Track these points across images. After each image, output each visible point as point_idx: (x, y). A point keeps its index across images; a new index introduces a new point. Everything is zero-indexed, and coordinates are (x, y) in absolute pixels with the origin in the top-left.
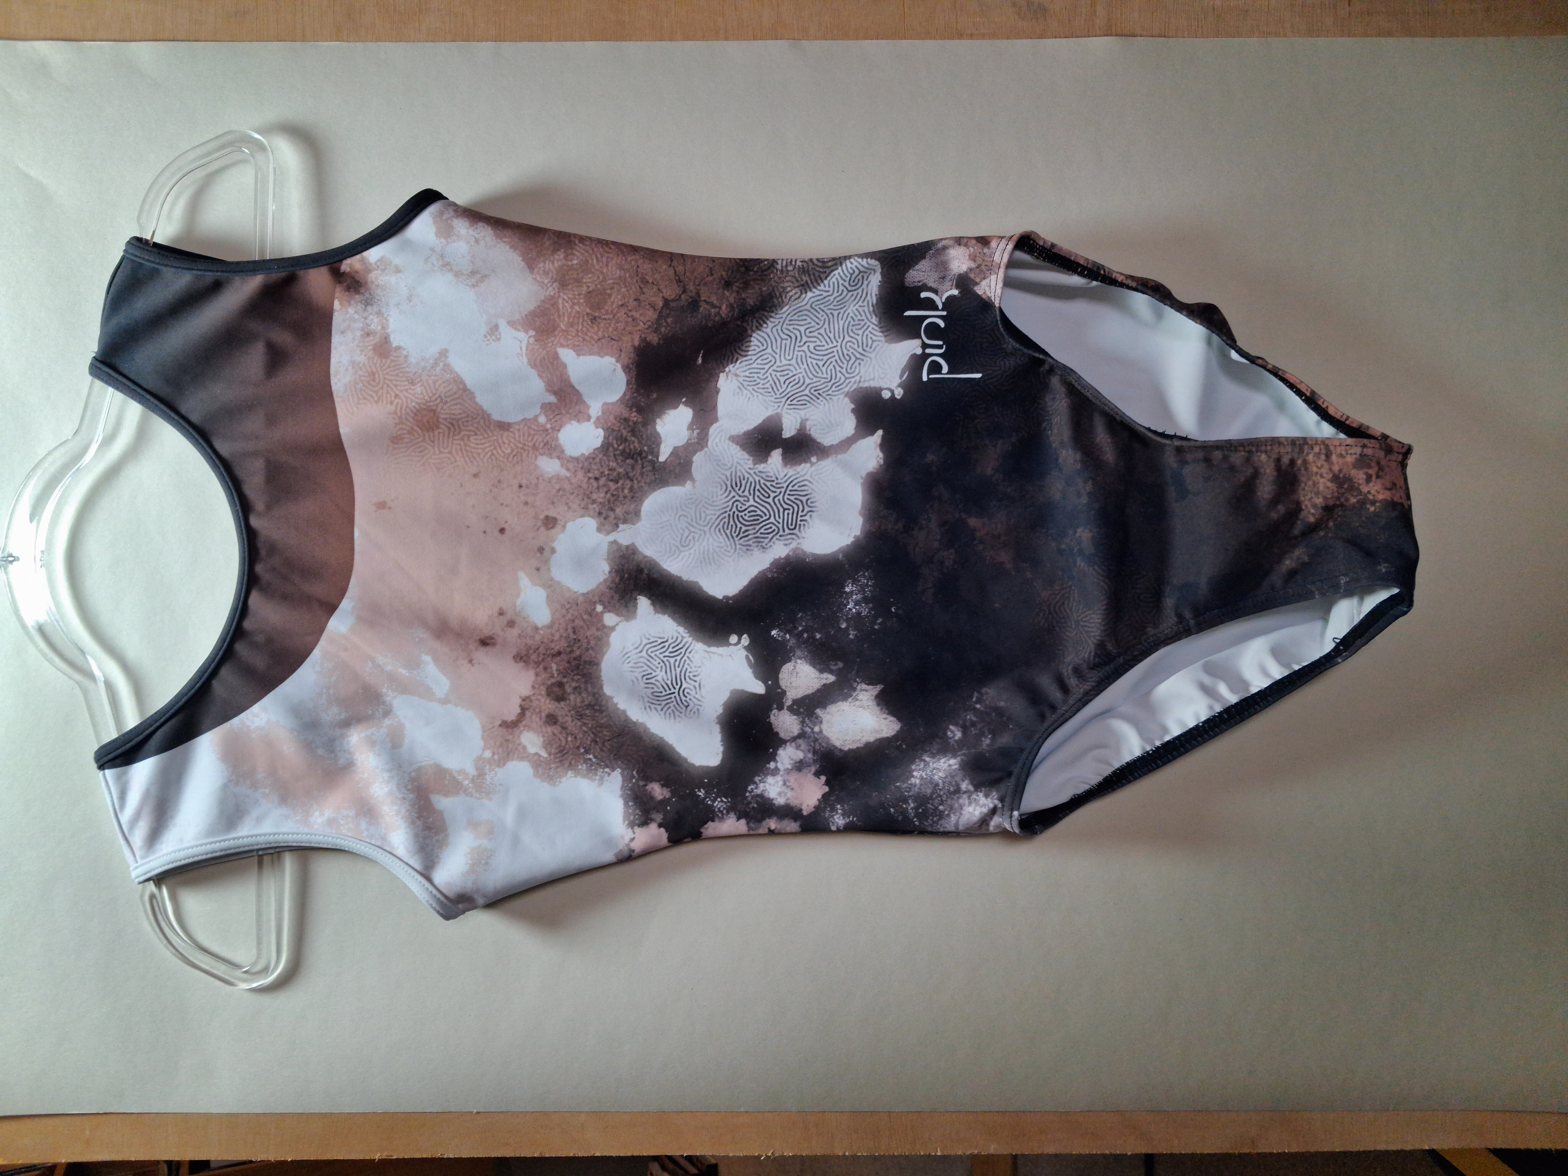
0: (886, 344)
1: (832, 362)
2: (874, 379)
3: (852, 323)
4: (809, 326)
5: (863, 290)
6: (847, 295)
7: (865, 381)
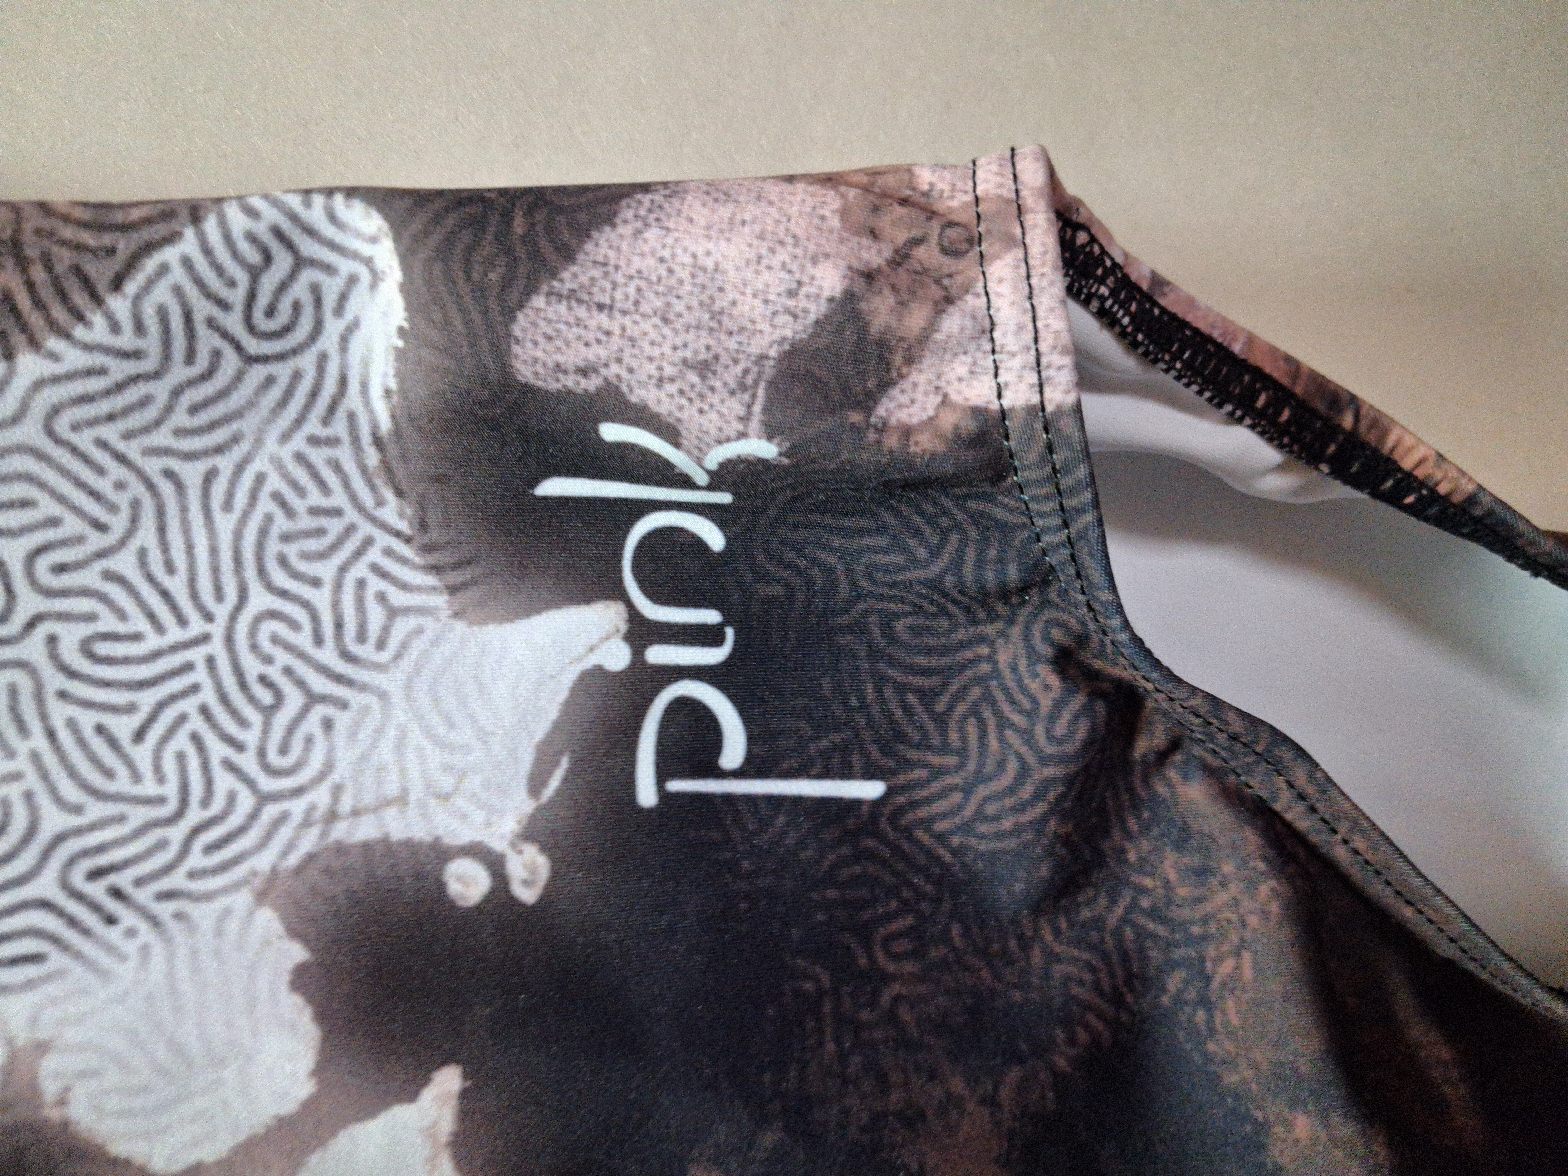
0: (458, 626)
2: (401, 801)
4: (51, 534)
5: (323, 359)
6: (239, 377)
7: (356, 813)
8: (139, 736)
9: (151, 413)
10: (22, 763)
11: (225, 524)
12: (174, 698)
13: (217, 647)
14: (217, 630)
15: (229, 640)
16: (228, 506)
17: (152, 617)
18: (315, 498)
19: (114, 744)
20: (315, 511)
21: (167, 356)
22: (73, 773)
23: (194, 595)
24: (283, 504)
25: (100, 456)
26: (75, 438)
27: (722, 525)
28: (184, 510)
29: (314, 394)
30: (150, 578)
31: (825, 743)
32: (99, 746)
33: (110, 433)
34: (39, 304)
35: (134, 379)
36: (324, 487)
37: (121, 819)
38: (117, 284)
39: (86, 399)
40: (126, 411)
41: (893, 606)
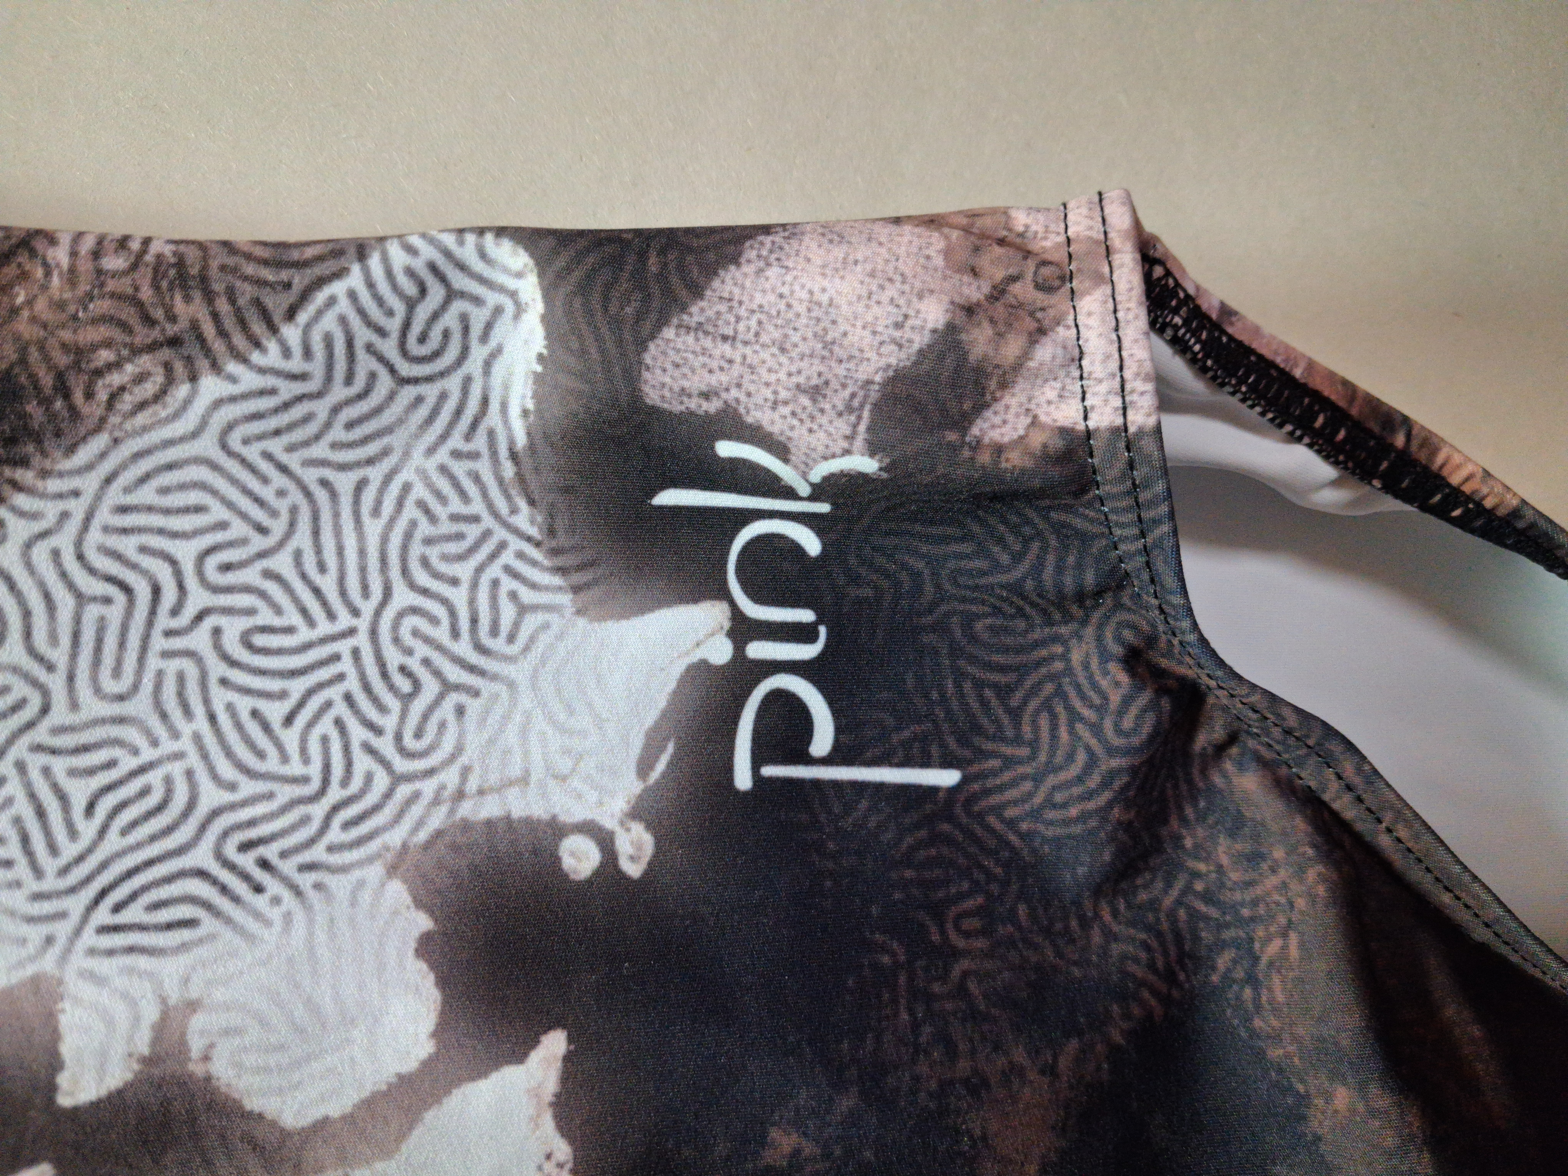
0: (581, 622)
1: (328, 704)
2: (524, 780)
3: (425, 528)
4: (219, 537)
5: (467, 381)
6: (391, 396)
7: (481, 792)
8: (289, 720)
9: (311, 429)
10: (185, 743)
11: (373, 528)
12: (321, 686)
13: (362, 640)
14: (363, 624)
15: (374, 633)
16: (376, 512)
17: (304, 612)
18: (456, 505)
19: (266, 727)
20: (455, 518)
21: (329, 378)
22: (229, 754)
23: (343, 593)
24: (427, 511)
25: (265, 466)
26: (245, 451)
27: (820, 533)
28: (336, 515)
29: (458, 412)
30: (304, 576)
31: (906, 734)
32: (253, 729)
33: (275, 446)
34: (222, 333)
35: (300, 398)
36: (464, 497)
37: (270, 796)
38: (291, 314)
39: (257, 416)
40: (291, 427)
41: (974, 608)
